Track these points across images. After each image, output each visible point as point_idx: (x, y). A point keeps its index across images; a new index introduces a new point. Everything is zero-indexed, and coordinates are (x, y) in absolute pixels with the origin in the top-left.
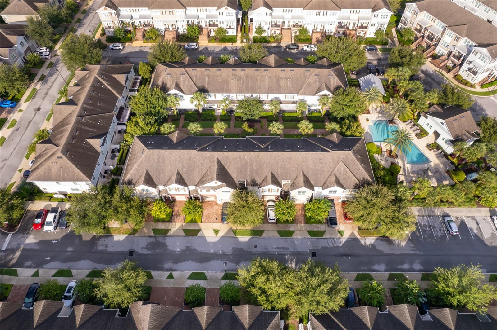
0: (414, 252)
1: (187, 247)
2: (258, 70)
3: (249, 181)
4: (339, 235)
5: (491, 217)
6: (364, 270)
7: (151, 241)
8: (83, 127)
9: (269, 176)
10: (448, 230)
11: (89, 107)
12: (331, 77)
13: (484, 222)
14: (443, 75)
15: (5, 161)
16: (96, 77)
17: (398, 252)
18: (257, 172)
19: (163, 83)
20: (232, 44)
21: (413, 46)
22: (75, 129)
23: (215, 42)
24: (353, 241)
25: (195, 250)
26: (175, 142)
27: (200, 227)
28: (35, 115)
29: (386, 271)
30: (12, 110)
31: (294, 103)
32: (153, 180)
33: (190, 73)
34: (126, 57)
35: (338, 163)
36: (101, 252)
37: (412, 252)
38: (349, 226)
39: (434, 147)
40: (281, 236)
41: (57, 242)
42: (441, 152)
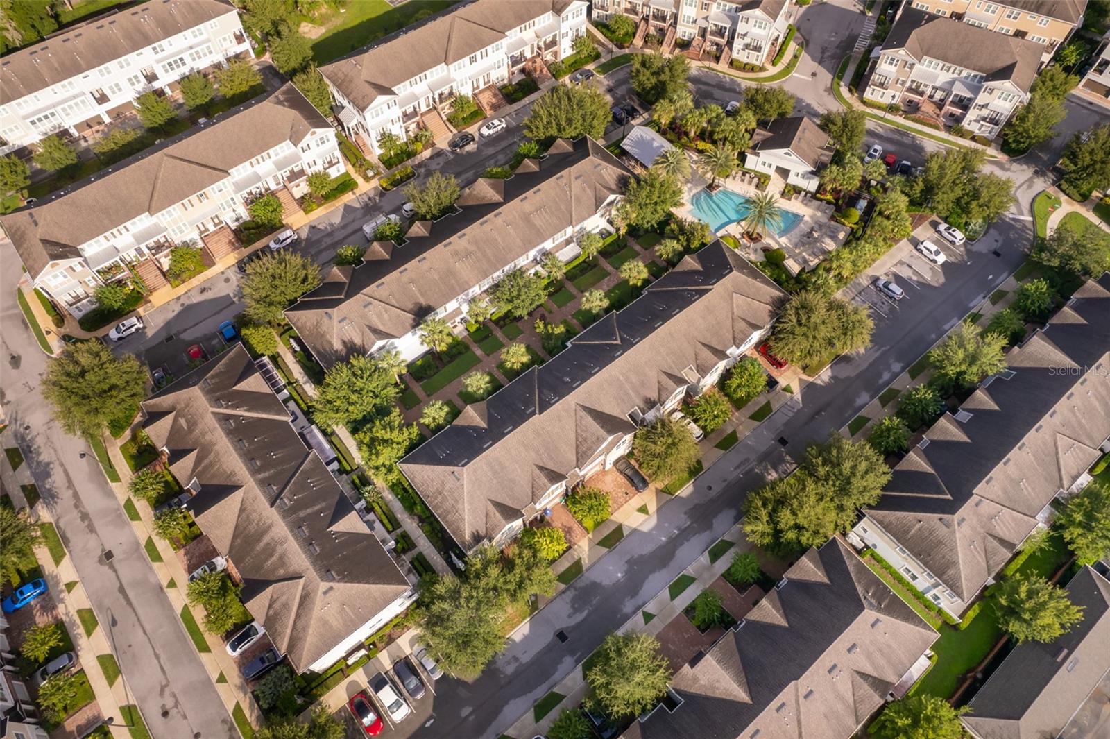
0: (879, 352)
1: (628, 562)
2: (486, 221)
3: (642, 405)
4: (788, 394)
5: (916, 248)
6: (851, 416)
7: (571, 596)
8: (301, 514)
9: (665, 379)
10: (891, 298)
11: (267, 474)
12: (600, 168)
13: (913, 259)
14: (713, 70)
15: (167, 690)
16: (213, 413)
17: (865, 366)
18: (643, 384)
19: (344, 343)
20: (354, 193)
21: (638, 41)
22: (296, 526)
23: (319, 206)
24: (809, 389)
25: (642, 556)
26: (484, 426)
27: (616, 522)
28: (115, 571)
29: (872, 398)
30: (51, 599)
31: (568, 242)
32: (509, 507)
33: (377, 295)
34: (169, 339)
35: (731, 298)
36: (517, 674)
37: (877, 354)
38: (789, 373)
39: (791, 191)
40: (726, 449)
41: (432, 721)
42: (805, 196)
